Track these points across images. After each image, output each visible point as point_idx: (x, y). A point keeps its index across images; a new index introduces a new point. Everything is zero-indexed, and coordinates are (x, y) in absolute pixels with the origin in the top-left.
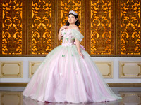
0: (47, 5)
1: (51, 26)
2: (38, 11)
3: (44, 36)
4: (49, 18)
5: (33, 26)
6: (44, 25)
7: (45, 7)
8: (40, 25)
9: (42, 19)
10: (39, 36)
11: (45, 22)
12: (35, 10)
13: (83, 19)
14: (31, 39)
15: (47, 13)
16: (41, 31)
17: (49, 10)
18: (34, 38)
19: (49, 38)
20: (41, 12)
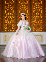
0: (12, 7)
1: (14, 17)
2: (8, 10)
3: (11, 22)
4: (13, 13)
5: (5, 17)
6: (10, 17)
7: (11, 8)
8: (9, 17)
9: (10, 14)
10: (8, 22)
11: (11, 16)
12: (6, 10)
13: (29, 14)
14: (5, 24)
15: (12, 11)
16: (9, 20)
17: (13, 10)
18: (6, 23)
19: (13, 23)
20: (9, 11)
